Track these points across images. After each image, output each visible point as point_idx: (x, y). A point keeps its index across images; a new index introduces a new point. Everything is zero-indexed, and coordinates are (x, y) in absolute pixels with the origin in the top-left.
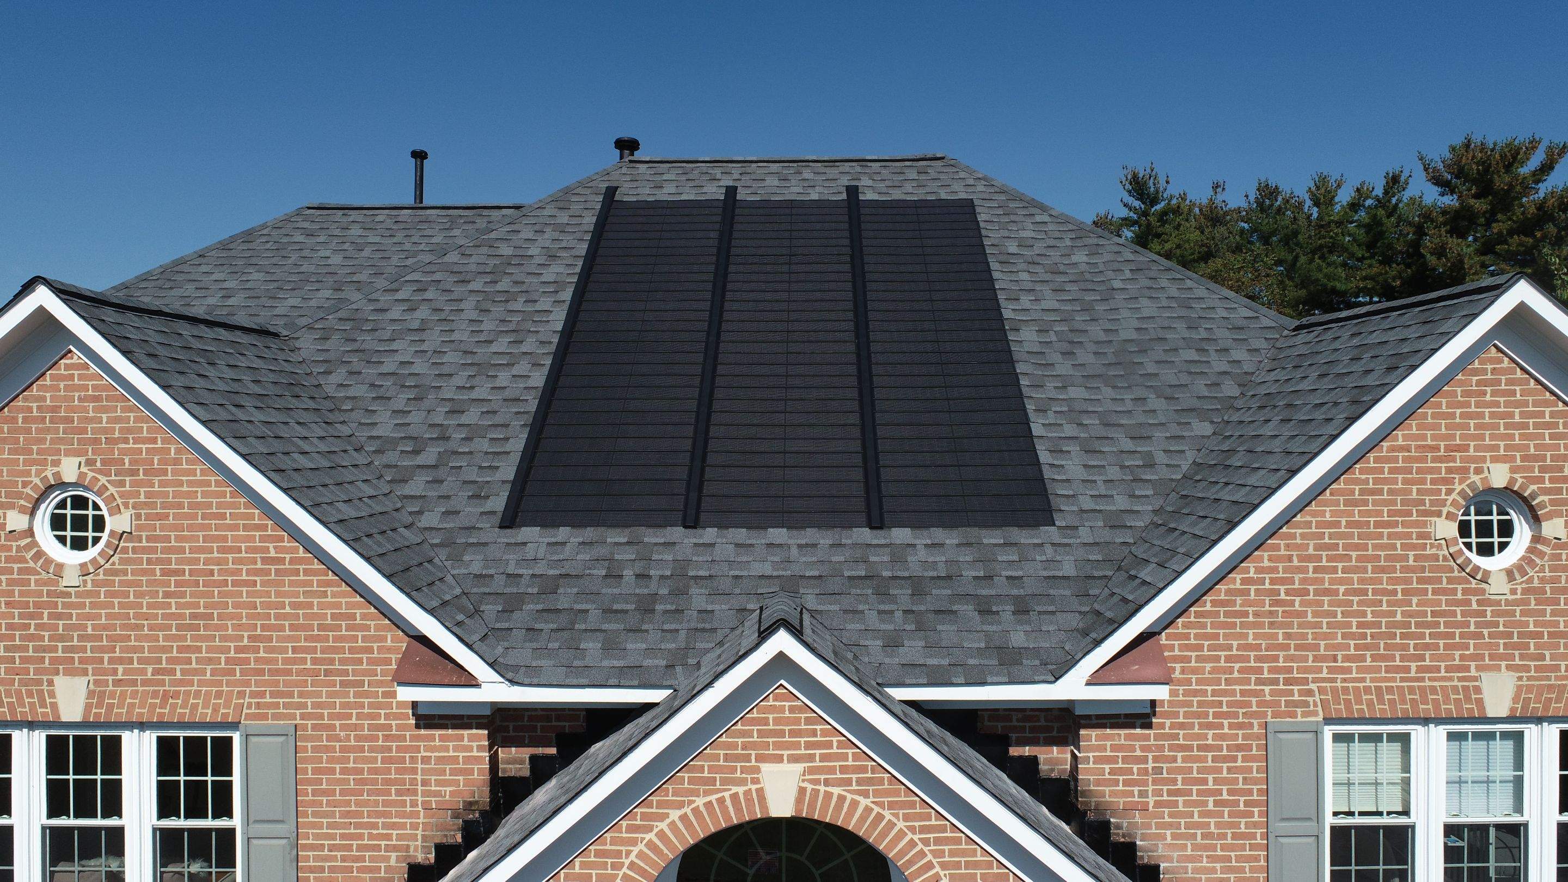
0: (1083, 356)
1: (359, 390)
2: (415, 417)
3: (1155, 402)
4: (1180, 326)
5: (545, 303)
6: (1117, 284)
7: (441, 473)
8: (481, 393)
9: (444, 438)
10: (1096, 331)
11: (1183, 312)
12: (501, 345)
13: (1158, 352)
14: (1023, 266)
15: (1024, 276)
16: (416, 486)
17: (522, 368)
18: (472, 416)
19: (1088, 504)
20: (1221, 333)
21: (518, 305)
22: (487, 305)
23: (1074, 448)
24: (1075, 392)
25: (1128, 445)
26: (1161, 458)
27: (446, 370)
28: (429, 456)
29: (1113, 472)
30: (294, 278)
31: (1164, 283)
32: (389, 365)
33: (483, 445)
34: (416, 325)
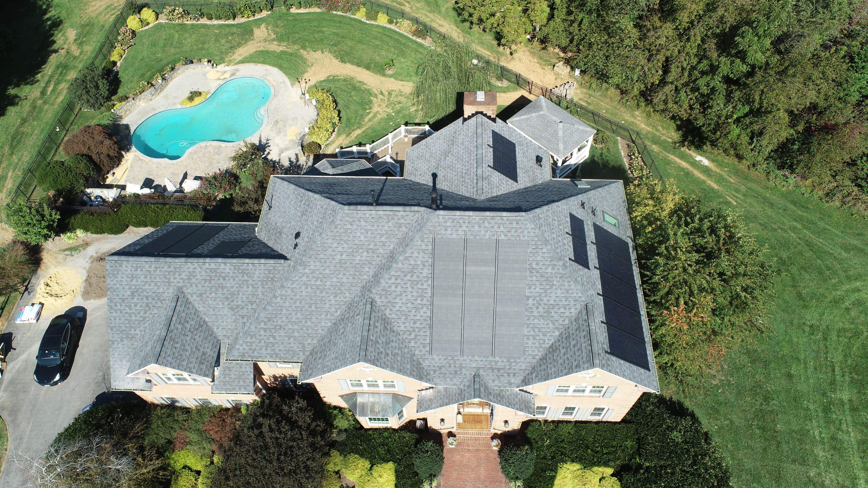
0: (541, 309)
1: (394, 316)
2: (407, 324)
3: (551, 325)
4: (564, 300)
5: (425, 286)
6: (555, 283)
7: (416, 340)
8: (418, 317)
9: (414, 331)
10: (545, 299)
11: (566, 295)
12: (419, 301)
13: (556, 309)
14: (535, 273)
15: (534, 278)
16: (412, 344)
17: (425, 309)
18: (418, 325)
19: (530, 352)
20: (572, 303)
21: (419, 286)
22: (413, 286)
23: (531, 338)
24: (536, 321)
25: (542, 337)
26: (547, 341)
27: (410, 309)
28: (413, 336)
29: (537, 344)
30: (355, 247)
31: (566, 283)
32: (397, 308)
33: (422, 333)
34: (399, 293)
